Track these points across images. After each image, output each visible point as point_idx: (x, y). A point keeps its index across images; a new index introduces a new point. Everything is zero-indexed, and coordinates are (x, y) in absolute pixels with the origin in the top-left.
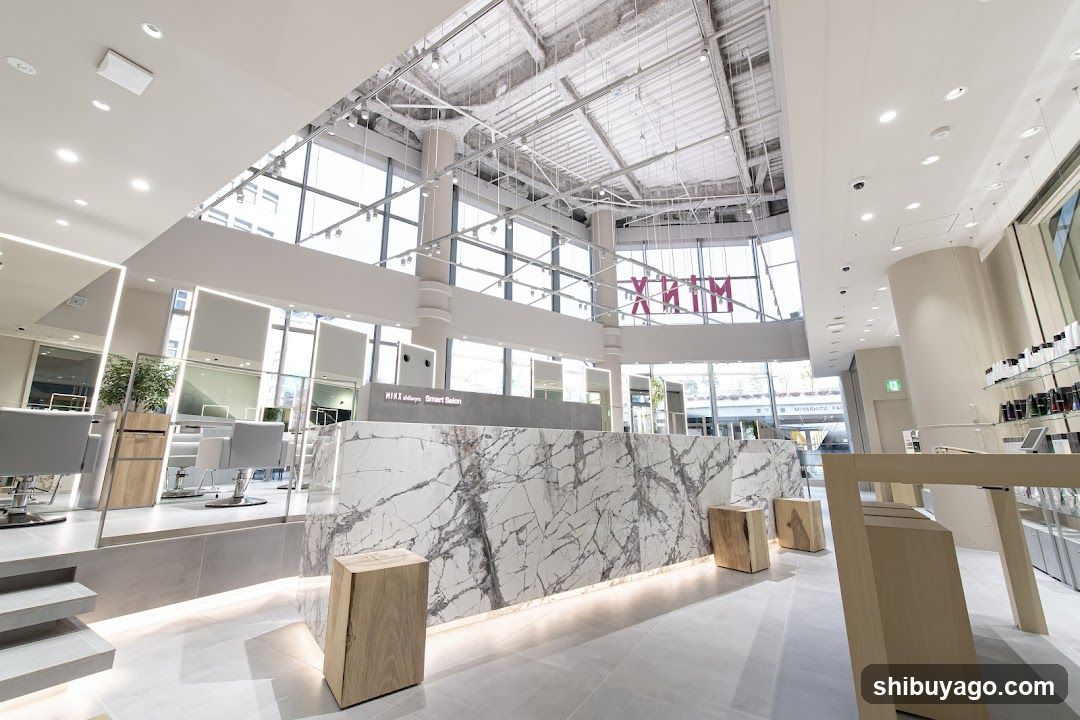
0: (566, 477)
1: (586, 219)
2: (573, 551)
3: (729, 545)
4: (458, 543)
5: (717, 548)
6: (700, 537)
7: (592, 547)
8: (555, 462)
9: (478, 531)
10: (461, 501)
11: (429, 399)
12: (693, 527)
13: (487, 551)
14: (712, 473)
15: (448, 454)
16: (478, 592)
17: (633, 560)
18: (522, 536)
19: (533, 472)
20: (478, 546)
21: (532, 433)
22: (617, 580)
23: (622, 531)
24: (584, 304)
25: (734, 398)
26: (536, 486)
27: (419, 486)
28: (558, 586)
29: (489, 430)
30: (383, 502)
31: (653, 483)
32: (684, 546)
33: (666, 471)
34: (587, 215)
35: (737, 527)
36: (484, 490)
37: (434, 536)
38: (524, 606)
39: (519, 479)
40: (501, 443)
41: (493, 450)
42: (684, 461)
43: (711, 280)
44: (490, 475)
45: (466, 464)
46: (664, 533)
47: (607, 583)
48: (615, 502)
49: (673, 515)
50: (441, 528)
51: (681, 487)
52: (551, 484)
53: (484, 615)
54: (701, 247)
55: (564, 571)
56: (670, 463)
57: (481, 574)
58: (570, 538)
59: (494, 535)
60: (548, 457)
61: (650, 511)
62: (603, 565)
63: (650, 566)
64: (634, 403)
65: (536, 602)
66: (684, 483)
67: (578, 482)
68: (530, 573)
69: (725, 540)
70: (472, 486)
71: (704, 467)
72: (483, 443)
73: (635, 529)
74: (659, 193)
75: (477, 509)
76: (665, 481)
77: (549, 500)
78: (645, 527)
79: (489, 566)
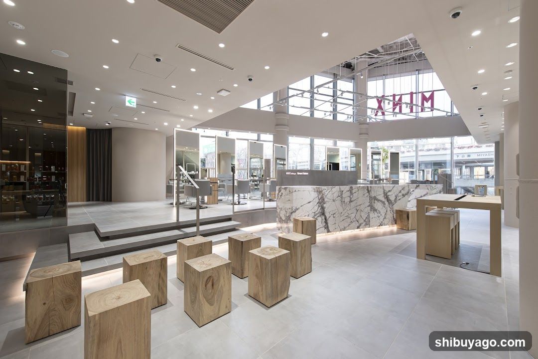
0: (347, 200)
1: (352, 66)
2: (349, 220)
3: (401, 222)
4: (319, 216)
5: (397, 222)
6: (392, 219)
7: (355, 219)
8: (344, 196)
9: (323, 214)
10: (319, 206)
11: (298, 173)
12: (390, 216)
13: (325, 219)
14: (400, 198)
15: (315, 195)
16: (324, 228)
17: (367, 223)
18: (334, 215)
19: (337, 199)
20: (323, 217)
21: (337, 187)
22: (362, 229)
23: (364, 216)
24: (349, 116)
25: (436, 150)
26: (338, 202)
27: (309, 203)
28: (344, 229)
29: (325, 187)
30: (302, 206)
31: (376, 201)
32: (386, 221)
33: (381, 198)
34: (352, 65)
35: (405, 216)
36: (324, 203)
37: (313, 214)
38: (335, 233)
39: (334, 201)
40: (328, 191)
41: (327, 193)
42: (389, 194)
43: (422, 93)
44: (326, 200)
45: (320, 197)
46: (379, 217)
47: (359, 230)
48: (362, 207)
49: (383, 211)
50: (314, 213)
51: (387, 203)
52: (343, 202)
53: (324, 234)
54: (418, 74)
55: (346, 225)
56: (383, 195)
57: (324, 224)
58: (348, 217)
59: (327, 215)
60: (342, 195)
61: (374, 209)
62: (358, 225)
63: (373, 226)
64: (373, 160)
65: (338, 232)
66: (388, 201)
67: (351, 201)
68: (337, 225)
69: (400, 220)
70: (322, 202)
71: (396, 197)
72: (324, 191)
73: (369, 215)
74: (395, 47)
75: (323, 208)
76: (381, 201)
77: (342, 206)
78: (372, 215)
79: (326, 222)
